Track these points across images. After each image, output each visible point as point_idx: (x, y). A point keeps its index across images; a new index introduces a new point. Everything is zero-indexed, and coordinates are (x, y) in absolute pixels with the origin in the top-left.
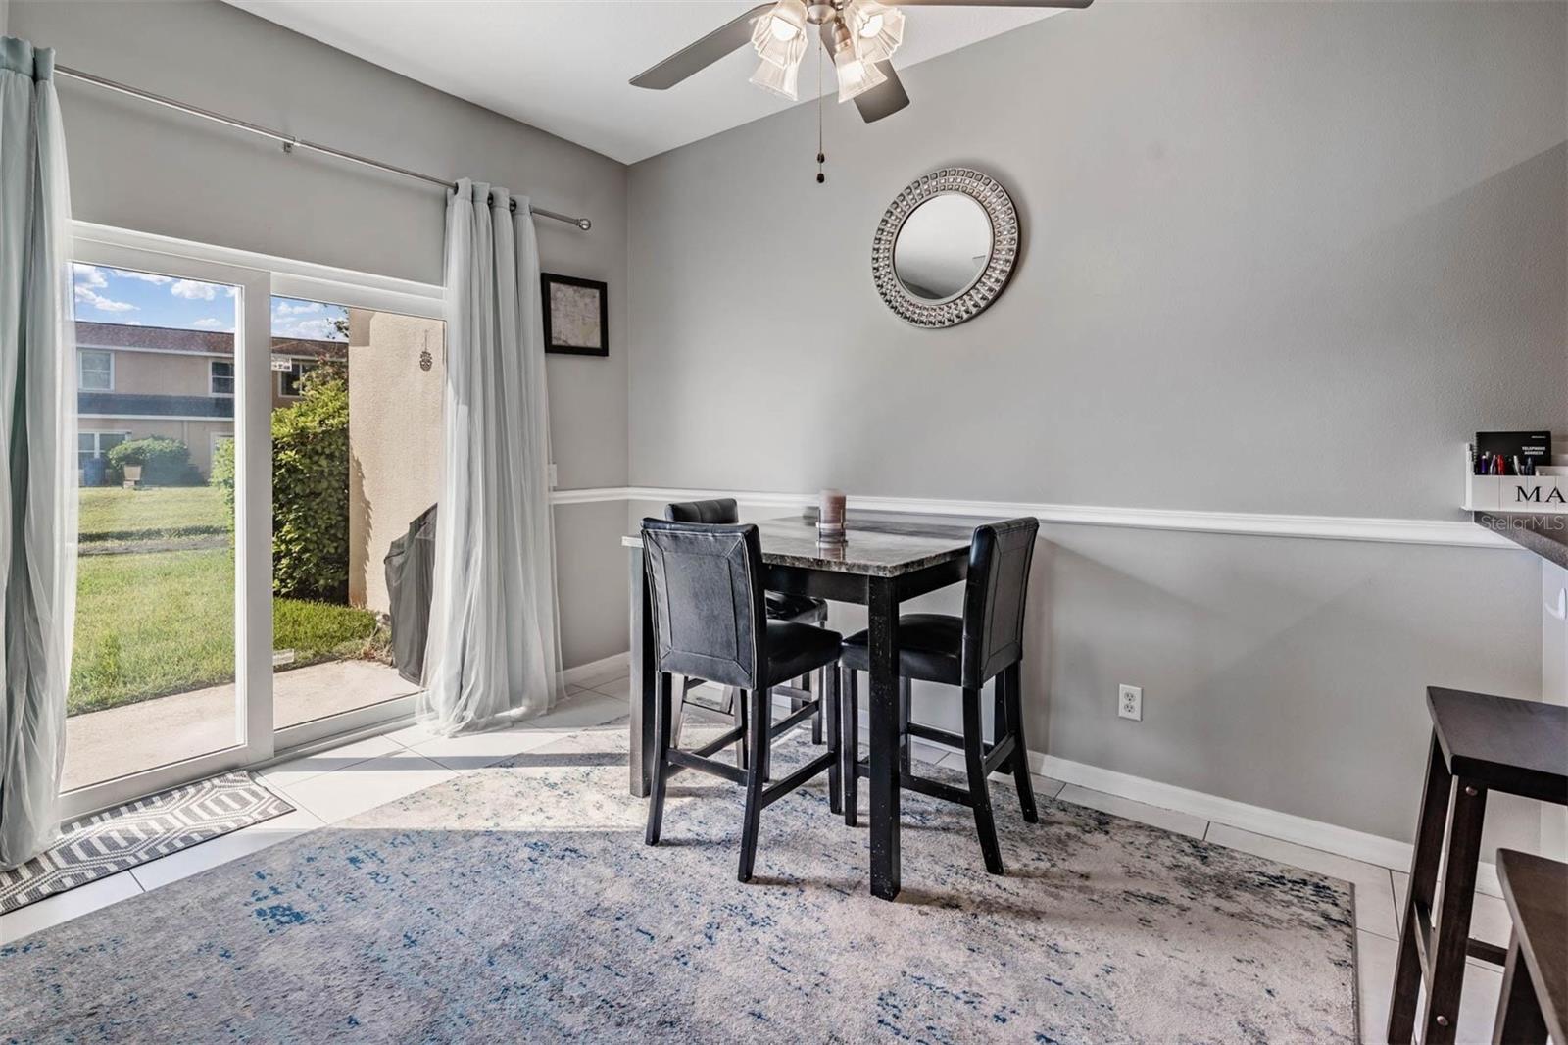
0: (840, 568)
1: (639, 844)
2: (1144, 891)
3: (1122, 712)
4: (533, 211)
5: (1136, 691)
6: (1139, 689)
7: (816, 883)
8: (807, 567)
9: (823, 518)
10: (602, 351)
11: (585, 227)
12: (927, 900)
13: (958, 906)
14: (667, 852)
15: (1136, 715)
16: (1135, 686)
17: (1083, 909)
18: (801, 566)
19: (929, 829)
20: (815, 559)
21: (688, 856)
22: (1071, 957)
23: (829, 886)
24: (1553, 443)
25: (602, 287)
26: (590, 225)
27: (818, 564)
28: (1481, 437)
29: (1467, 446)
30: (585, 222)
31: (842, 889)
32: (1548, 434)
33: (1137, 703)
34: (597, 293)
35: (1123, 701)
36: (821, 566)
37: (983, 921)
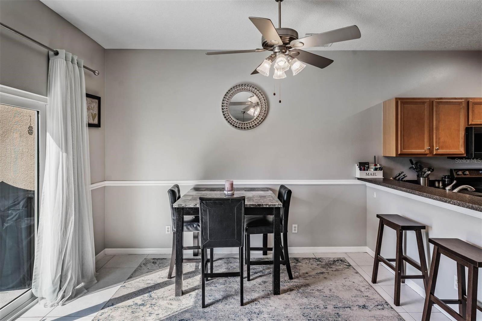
0: (266, 206)
1: (201, 309)
2: (319, 272)
3: (293, 232)
4: (84, 67)
5: (296, 225)
6: (297, 225)
7: (259, 298)
8: (255, 207)
9: (226, 189)
10: (98, 125)
11: (97, 74)
12: (286, 291)
13: (293, 290)
14: (212, 308)
15: (296, 232)
16: (296, 224)
17: (314, 280)
18: (253, 207)
19: (266, 275)
20: (258, 204)
21: (220, 306)
22: (322, 290)
23: (263, 297)
24: (369, 164)
25: (99, 99)
26: (98, 74)
27: (259, 206)
28: (360, 163)
29: (356, 165)
30: (97, 72)
31: (267, 296)
32: (368, 163)
33: (296, 229)
34: (97, 101)
35: (293, 229)
36: (260, 206)
37: (300, 290)
